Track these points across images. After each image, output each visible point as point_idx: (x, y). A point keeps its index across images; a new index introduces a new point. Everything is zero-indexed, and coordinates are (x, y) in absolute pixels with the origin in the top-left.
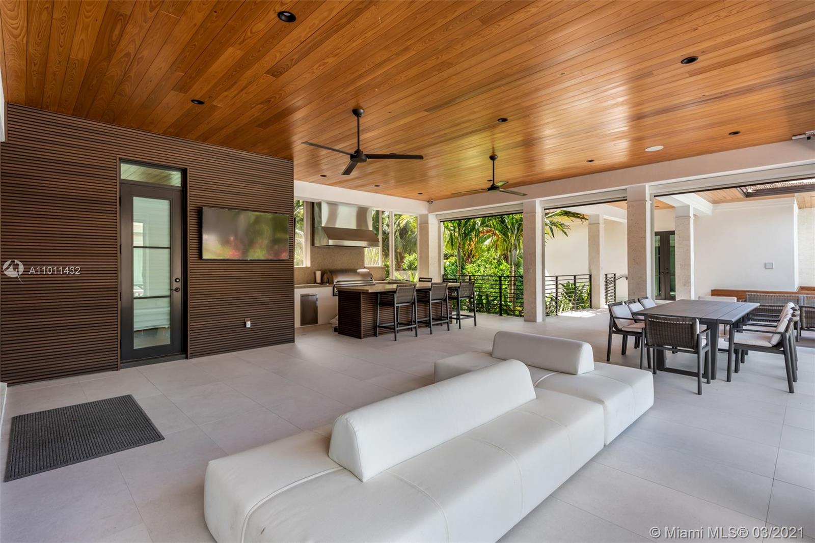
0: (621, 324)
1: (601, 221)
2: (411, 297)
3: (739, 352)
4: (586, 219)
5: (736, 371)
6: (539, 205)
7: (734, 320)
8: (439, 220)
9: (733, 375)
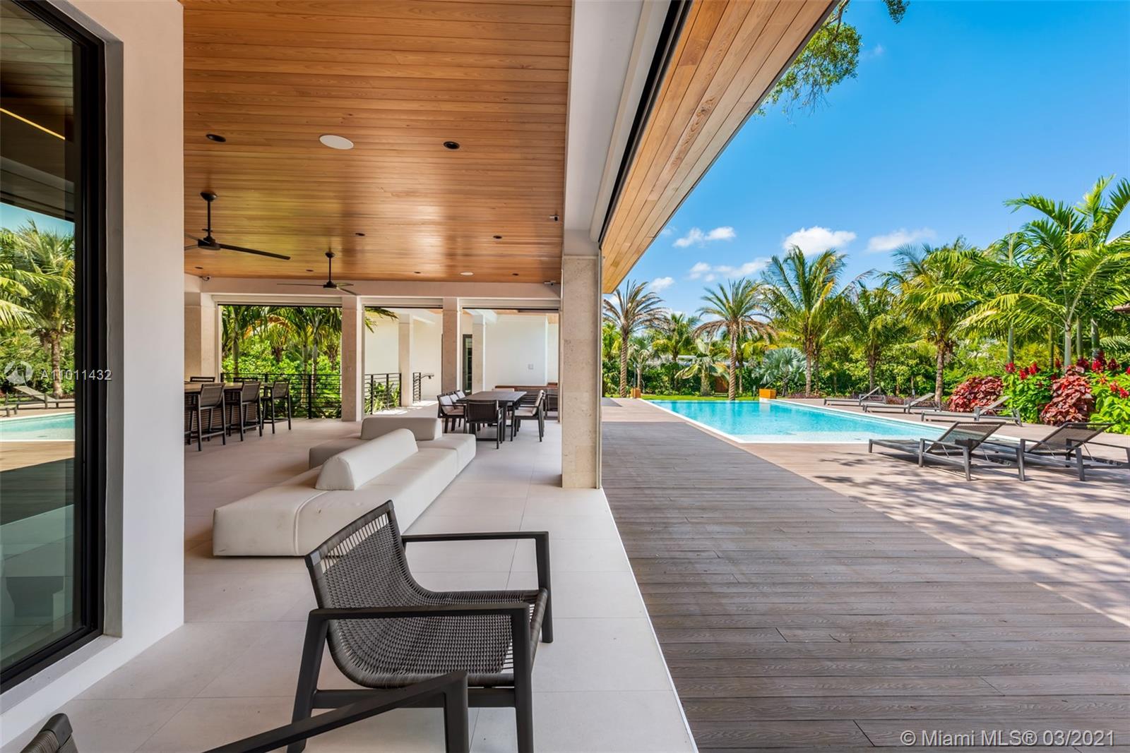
0: (447, 410)
1: (411, 321)
2: (217, 399)
3: (517, 421)
4: (396, 317)
5: (515, 436)
6: (360, 302)
7: (515, 400)
8: (215, 302)
9: (514, 438)
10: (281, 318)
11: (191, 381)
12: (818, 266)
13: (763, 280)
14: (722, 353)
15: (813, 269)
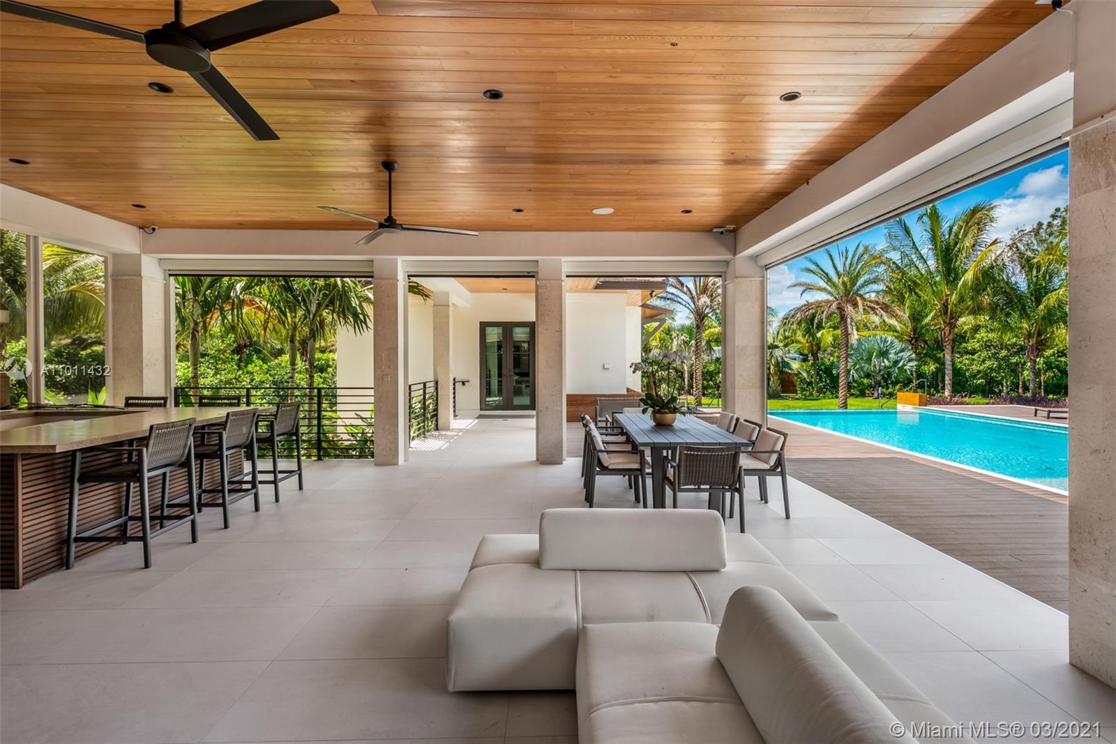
8: (165, 271)
10: (257, 300)
11: (127, 405)
12: (961, 224)
13: (887, 244)
14: (794, 344)
15: (955, 228)
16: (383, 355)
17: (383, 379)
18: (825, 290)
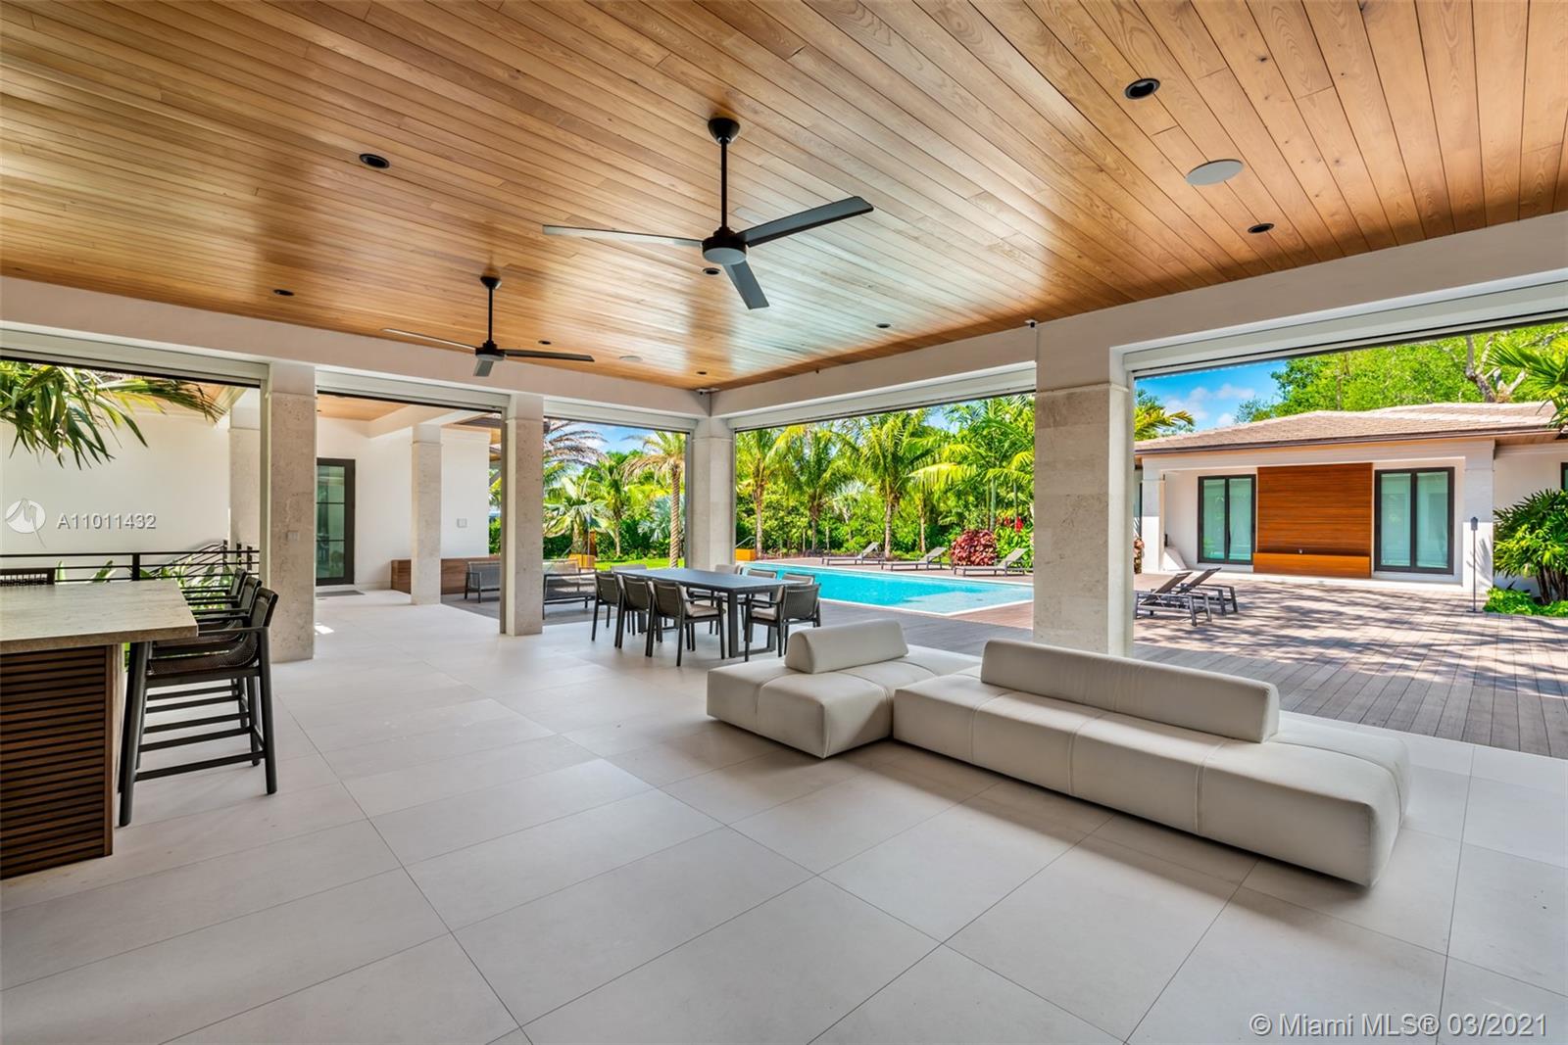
14: (599, 500)
16: (288, 502)
17: (287, 536)
18: (657, 444)
